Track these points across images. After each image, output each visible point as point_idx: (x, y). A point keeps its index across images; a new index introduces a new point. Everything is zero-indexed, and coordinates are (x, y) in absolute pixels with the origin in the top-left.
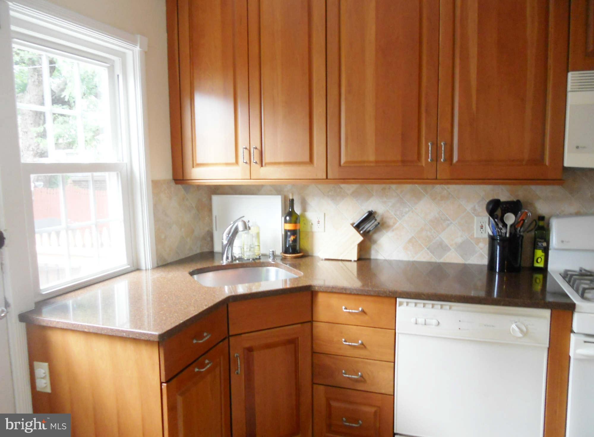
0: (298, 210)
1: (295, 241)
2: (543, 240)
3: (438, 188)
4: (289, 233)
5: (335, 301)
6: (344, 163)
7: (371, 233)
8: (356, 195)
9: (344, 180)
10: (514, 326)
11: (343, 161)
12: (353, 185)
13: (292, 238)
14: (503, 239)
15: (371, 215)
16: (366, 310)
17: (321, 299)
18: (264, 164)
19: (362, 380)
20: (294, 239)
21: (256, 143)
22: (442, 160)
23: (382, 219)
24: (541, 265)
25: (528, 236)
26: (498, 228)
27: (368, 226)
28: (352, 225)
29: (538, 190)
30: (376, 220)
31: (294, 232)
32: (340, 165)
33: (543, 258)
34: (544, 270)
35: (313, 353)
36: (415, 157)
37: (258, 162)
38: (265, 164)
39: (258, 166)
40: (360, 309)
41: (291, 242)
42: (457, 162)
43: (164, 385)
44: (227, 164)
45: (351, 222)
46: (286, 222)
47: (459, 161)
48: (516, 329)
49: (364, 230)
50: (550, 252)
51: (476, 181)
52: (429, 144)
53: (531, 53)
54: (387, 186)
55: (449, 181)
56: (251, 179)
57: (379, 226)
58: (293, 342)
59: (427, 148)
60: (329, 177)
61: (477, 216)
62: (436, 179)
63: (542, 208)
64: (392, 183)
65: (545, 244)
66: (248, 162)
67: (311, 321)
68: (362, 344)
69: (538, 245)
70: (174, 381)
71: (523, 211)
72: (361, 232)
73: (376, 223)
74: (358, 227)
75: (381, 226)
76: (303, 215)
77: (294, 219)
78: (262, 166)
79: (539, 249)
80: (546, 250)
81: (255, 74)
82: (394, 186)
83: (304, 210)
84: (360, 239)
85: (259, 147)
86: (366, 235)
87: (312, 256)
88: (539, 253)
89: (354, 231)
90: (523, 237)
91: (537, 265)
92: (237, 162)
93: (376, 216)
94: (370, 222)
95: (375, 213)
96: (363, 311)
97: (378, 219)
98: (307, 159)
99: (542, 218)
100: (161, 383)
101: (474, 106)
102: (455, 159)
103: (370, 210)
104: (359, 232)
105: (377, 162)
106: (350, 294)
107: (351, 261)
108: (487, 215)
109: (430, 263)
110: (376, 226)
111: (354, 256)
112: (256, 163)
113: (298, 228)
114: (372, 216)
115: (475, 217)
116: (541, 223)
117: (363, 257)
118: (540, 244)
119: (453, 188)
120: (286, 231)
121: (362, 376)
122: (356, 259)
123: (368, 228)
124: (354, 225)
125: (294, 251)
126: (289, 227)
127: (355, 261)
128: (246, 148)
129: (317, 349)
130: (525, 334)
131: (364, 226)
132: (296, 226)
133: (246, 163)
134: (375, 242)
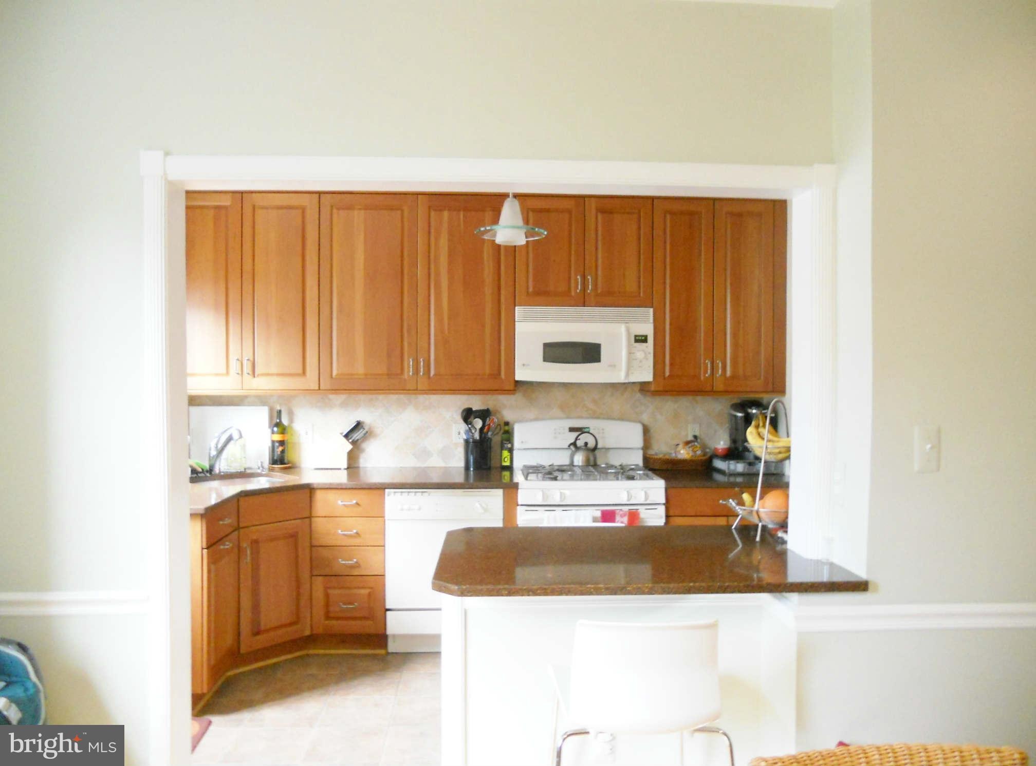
0: (285, 421)
1: (283, 452)
2: (508, 442)
3: (422, 398)
4: (277, 444)
5: (331, 496)
6: (336, 376)
7: (360, 441)
8: (344, 405)
9: (336, 391)
10: (477, 505)
11: (335, 373)
12: (342, 396)
13: (281, 449)
14: (475, 442)
15: (358, 425)
16: (359, 502)
17: (319, 496)
18: (256, 376)
19: (357, 566)
20: (282, 450)
21: (248, 355)
22: (421, 374)
23: (370, 428)
24: (507, 463)
25: (496, 440)
26: (472, 433)
27: (357, 436)
28: (341, 434)
29: (503, 399)
30: (364, 429)
31: (282, 443)
32: (332, 377)
33: (509, 457)
34: (510, 468)
35: (312, 546)
36: (399, 371)
37: (251, 373)
38: (258, 375)
39: (250, 377)
40: (355, 502)
41: (279, 453)
42: (434, 375)
43: (205, 551)
44: (217, 375)
45: (341, 432)
46: (273, 432)
47: (435, 375)
48: (479, 506)
49: (353, 438)
50: (515, 453)
51: (452, 392)
52: (411, 360)
53: (488, 290)
54: (374, 396)
55: (427, 391)
56: (242, 389)
57: (367, 434)
58: (294, 536)
59: (409, 363)
60: (321, 388)
61: (455, 423)
62: (417, 390)
63: (508, 415)
64: (380, 394)
65: (509, 446)
66: (240, 372)
67: (310, 517)
68: (357, 533)
69: (504, 446)
70: (212, 549)
71: (491, 417)
72: (350, 441)
73: (364, 432)
74: (347, 436)
75: (368, 435)
76: (290, 426)
77: (280, 430)
78: (254, 377)
79: (506, 450)
80: (511, 451)
81: (247, 287)
82: (381, 397)
83: (291, 420)
84: (350, 447)
85: (251, 359)
86: (354, 443)
87: (299, 467)
88: (506, 453)
89: (344, 440)
90: (491, 439)
91: (504, 464)
92: (228, 373)
93: (364, 425)
94: (358, 431)
95: (363, 423)
96: (357, 504)
97: (367, 429)
98: (300, 371)
99: (507, 424)
100: (203, 549)
101: (446, 327)
102: (432, 373)
103: (358, 420)
104: (348, 440)
105: (366, 375)
106: (346, 489)
107: (340, 469)
108: (462, 421)
109: (415, 468)
110: (365, 434)
111: (344, 464)
112: (248, 374)
113: (286, 439)
114: (360, 427)
115: (454, 425)
116: (507, 428)
117: (352, 466)
118: (506, 445)
119: (434, 398)
120: (273, 442)
121: (356, 562)
122: (346, 466)
123: (356, 437)
124: (344, 434)
125: (282, 462)
126: (277, 437)
127: (345, 469)
128: (238, 360)
129: (315, 543)
130: (486, 510)
131: (352, 435)
132: (284, 437)
133: (238, 374)
134: (363, 451)
